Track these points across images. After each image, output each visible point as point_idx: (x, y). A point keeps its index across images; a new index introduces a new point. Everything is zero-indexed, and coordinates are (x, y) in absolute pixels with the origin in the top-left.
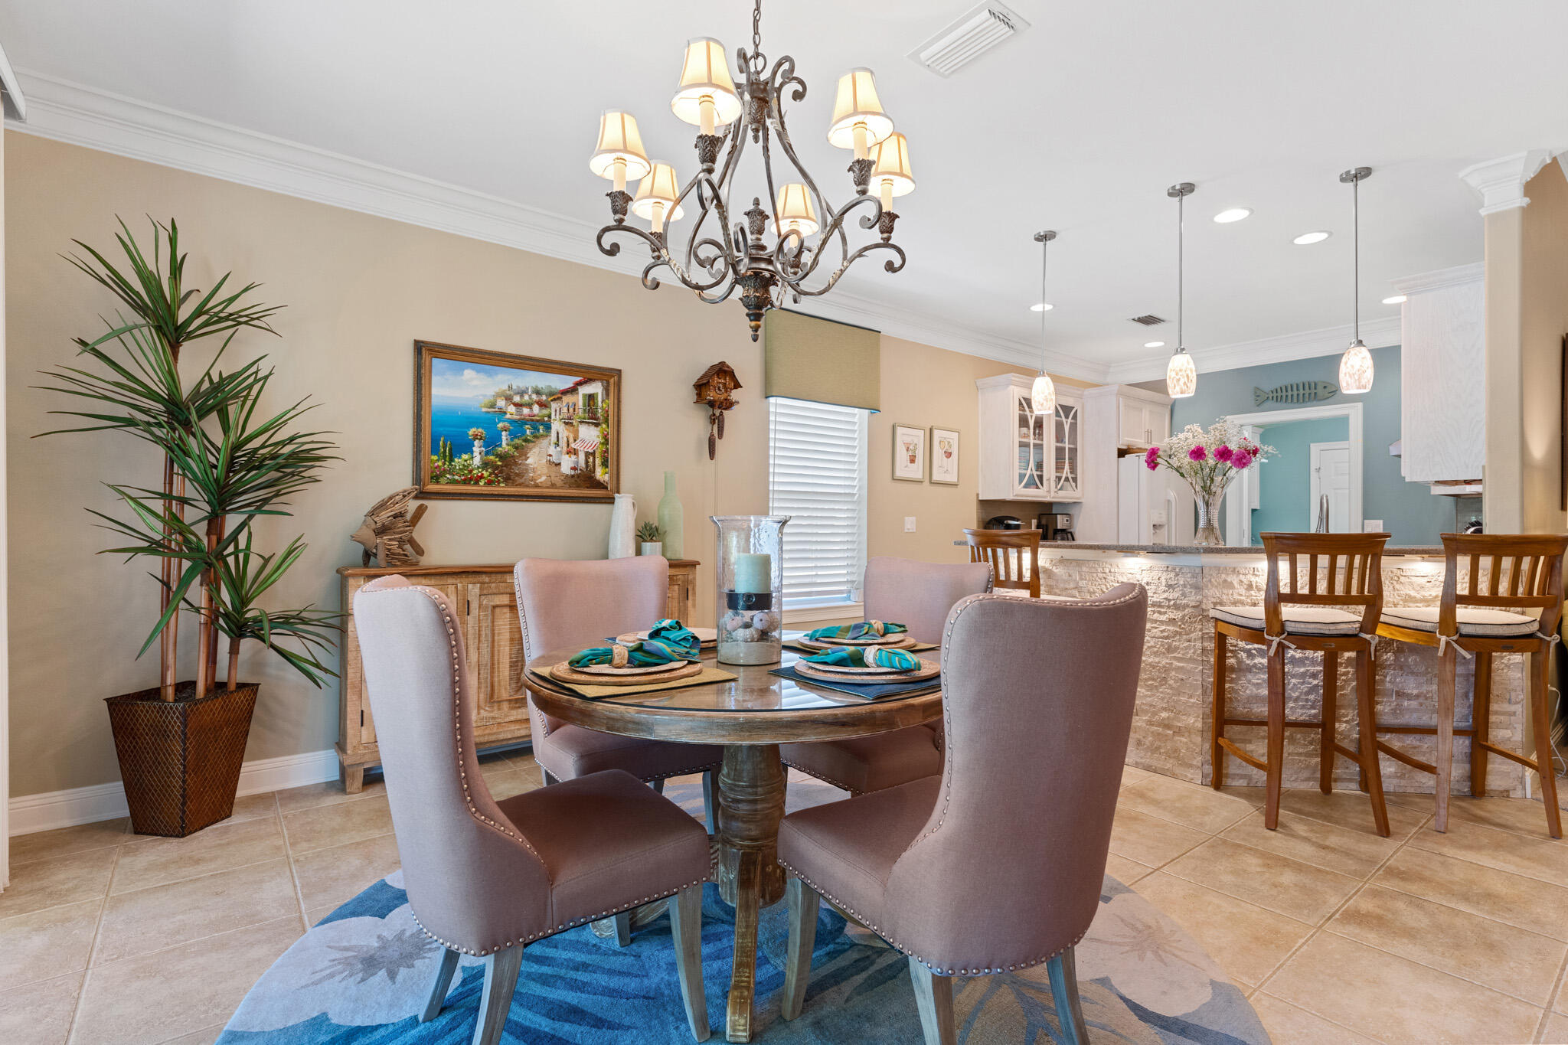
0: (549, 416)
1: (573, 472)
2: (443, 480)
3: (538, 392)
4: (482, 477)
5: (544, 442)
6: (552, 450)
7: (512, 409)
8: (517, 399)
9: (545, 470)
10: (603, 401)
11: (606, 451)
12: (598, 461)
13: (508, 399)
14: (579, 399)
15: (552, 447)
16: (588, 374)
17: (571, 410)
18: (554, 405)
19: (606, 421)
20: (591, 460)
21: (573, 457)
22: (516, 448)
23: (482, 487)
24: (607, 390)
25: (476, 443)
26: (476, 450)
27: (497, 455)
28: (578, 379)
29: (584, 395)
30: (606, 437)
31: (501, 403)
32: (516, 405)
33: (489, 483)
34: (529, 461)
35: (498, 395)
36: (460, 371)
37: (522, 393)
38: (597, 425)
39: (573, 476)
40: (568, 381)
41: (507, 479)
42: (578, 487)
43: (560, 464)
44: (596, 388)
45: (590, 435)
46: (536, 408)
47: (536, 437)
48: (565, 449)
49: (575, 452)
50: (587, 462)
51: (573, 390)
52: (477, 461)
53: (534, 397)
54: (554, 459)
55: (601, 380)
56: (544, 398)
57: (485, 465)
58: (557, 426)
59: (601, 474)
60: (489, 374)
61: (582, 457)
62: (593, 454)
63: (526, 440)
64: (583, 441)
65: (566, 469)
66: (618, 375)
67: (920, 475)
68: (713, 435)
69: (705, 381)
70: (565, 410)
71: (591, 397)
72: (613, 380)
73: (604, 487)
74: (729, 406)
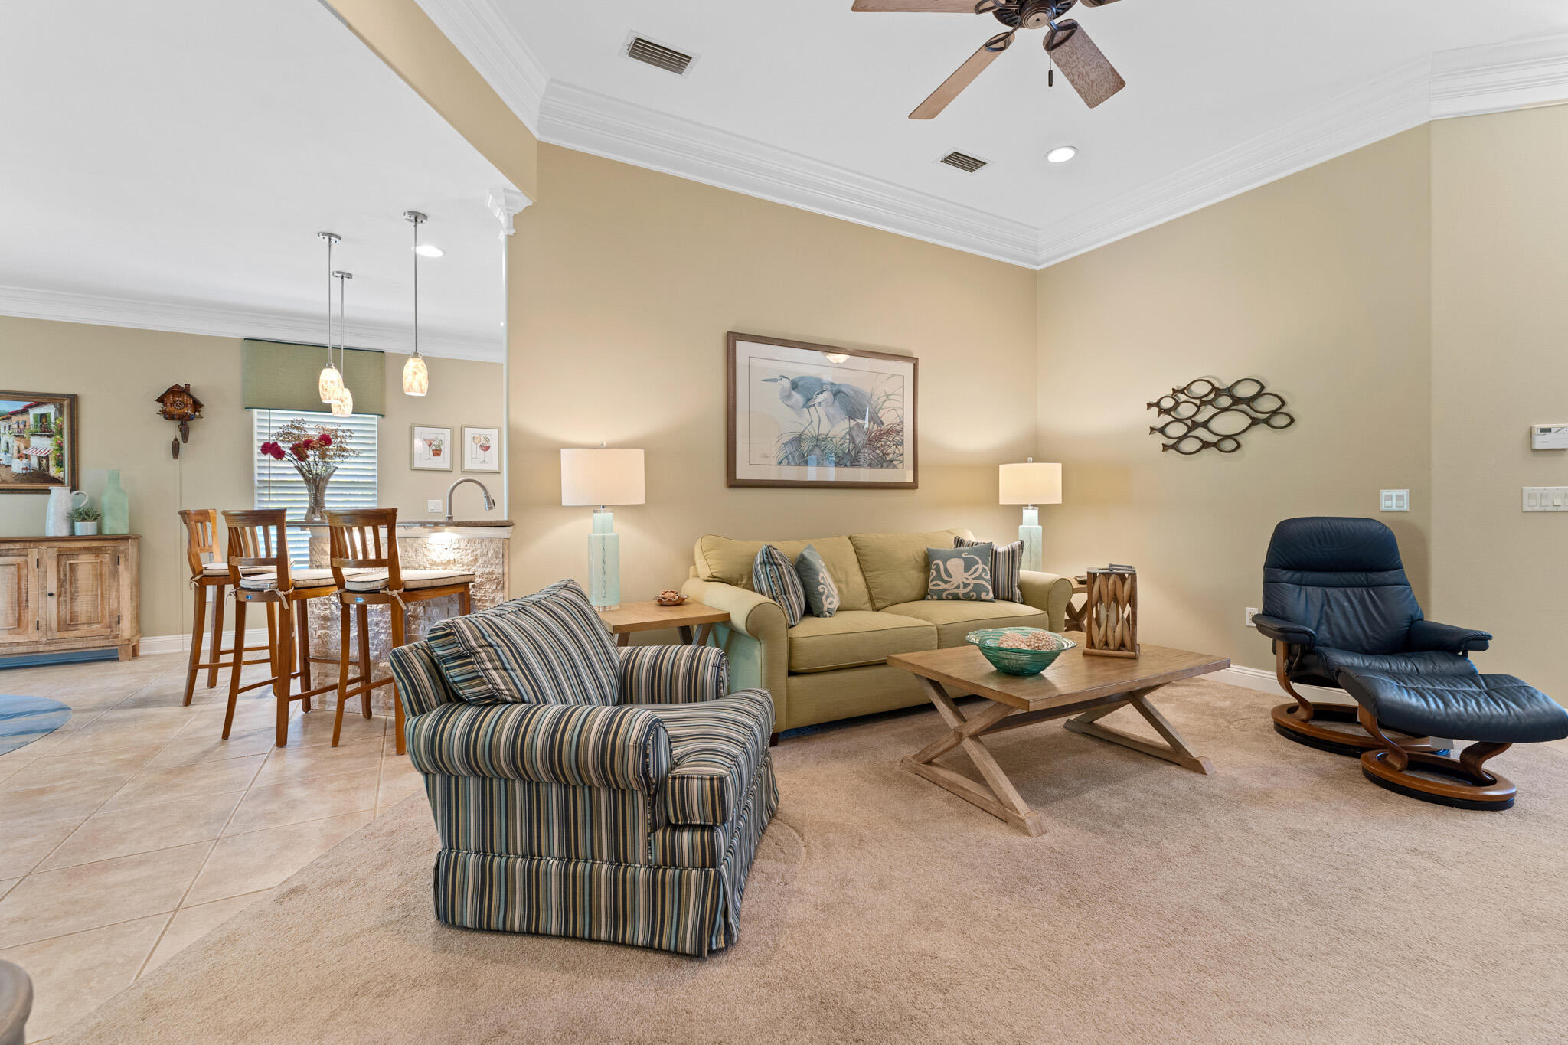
1: (25, 472)
10: (55, 419)
11: (62, 455)
12: (52, 463)
14: (31, 418)
16: (38, 399)
17: (22, 426)
18: (4, 423)
19: (61, 432)
20: (44, 462)
21: (25, 461)
24: (60, 411)
28: (29, 403)
29: (35, 416)
30: (60, 447)
38: (50, 436)
39: (25, 474)
40: (19, 405)
42: (31, 482)
43: (11, 466)
44: (46, 410)
45: (43, 445)
48: (16, 454)
49: (27, 457)
50: (40, 464)
51: (24, 411)
55: (54, 403)
58: (6, 438)
59: (54, 472)
61: (34, 462)
62: (47, 458)
64: (35, 448)
65: (17, 470)
66: (74, 399)
67: (447, 466)
68: (177, 440)
69: (161, 400)
70: (15, 426)
71: (43, 416)
72: (70, 404)
73: (58, 482)
74: (191, 418)
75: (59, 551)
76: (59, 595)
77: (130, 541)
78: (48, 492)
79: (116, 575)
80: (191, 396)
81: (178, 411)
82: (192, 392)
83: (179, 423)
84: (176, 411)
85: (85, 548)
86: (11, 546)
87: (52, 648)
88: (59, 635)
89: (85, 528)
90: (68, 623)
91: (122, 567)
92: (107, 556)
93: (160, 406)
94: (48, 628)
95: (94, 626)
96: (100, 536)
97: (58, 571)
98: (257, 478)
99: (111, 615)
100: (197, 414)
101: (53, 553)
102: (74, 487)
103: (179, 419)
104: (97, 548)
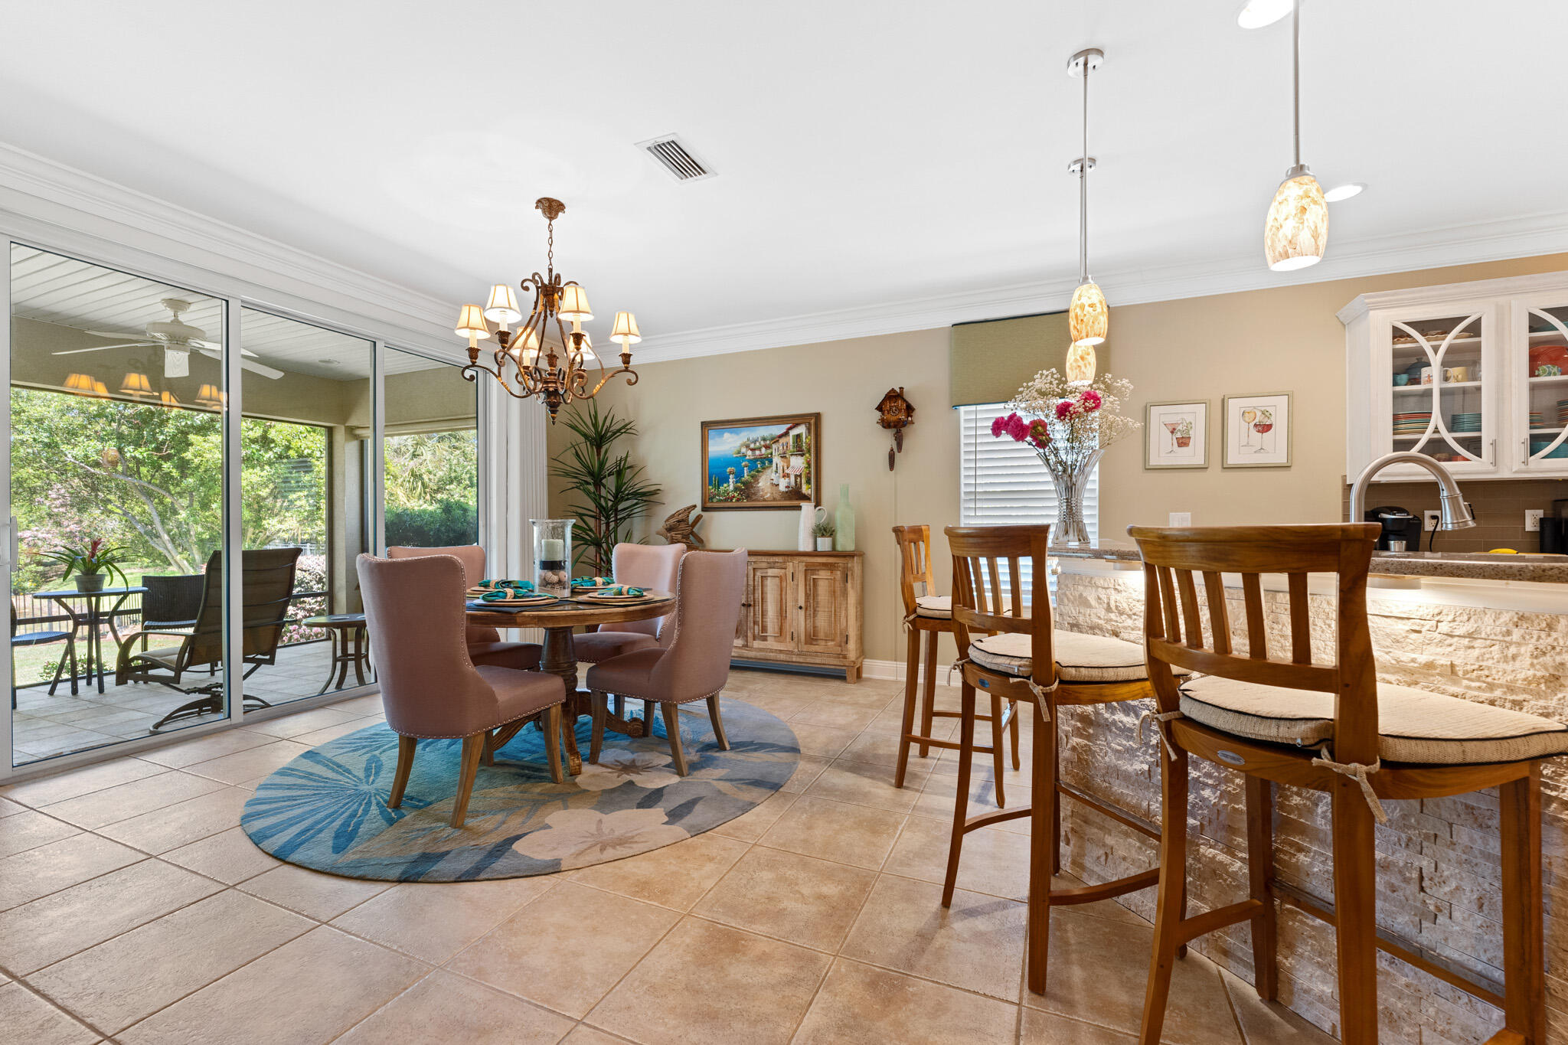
0: (771, 454)
1: (787, 490)
2: (715, 500)
3: (764, 439)
4: (734, 497)
5: (768, 471)
6: (773, 476)
7: (749, 453)
8: (752, 446)
9: (769, 490)
10: (806, 438)
11: (810, 473)
12: (804, 481)
13: (747, 447)
14: (790, 439)
15: (773, 474)
16: (795, 420)
17: (785, 447)
18: (774, 446)
19: (809, 451)
20: (799, 480)
21: (787, 479)
22: (752, 477)
23: (734, 503)
24: (809, 430)
25: (731, 476)
26: (731, 480)
27: (742, 483)
28: (789, 426)
29: (793, 436)
30: (809, 464)
31: (744, 450)
32: (753, 450)
33: (738, 500)
34: (760, 485)
35: (742, 446)
36: (721, 435)
37: (755, 442)
38: (802, 455)
39: (787, 492)
40: (780, 429)
41: (748, 497)
42: (790, 499)
43: (779, 485)
44: (801, 430)
45: (798, 463)
46: (763, 450)
47: (764, 469)
48: (781, 475)
49: (788, 476)
50: (796, 482)
51: (786, 434)
52: (731, 487)
53: (762, 443)
54: (774, 482)
55: (805, 423)
56: (768, 442)
57: (736, 489)
58: (776, 459)
59: (805, 489)
60: (737, 434)
61: (793, 478)
62: (800, 476)
63: (758, 472)
64: (793, 467)
65: (782, 488)
66: (817, 417)
67: (1199, 461)
68: (892, 450)
69: (880, 408)
70: (781, 448)
71: (798, 436)
72: (814, 421)
73: (806, 498)
74: (904, 424)
75: (806, 566)
76: (806, 609)
77: (855, 558)
78: (799, 508)
79: (845, 593)
80: (905, 401)
81: (894, 418)
82: (905, 397)
83: (894, 430)
84: (892, 418)
85: (824, 564)
86: (776, 559)
87: (801, 660)
88: (805, 648)
89: (824, 544)
90: (812, 638)
91: (849, 585)
92: (839, 572)
93: (878, 414)
94: (799, 641)
95: (830, 643)
96: (834, 553)
97: (806, 585)
98: (963, 489)
99: (841, 634)
100: (910, 419)
101: (802, 568)
102: (818, 504)
103: (895, 427)
104: (831, 564)
